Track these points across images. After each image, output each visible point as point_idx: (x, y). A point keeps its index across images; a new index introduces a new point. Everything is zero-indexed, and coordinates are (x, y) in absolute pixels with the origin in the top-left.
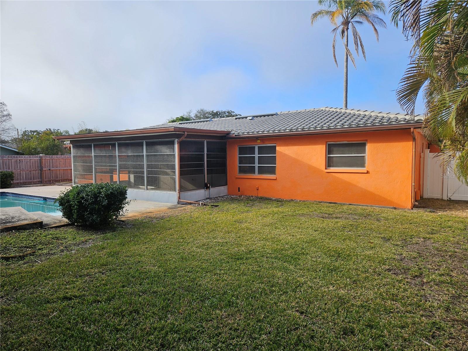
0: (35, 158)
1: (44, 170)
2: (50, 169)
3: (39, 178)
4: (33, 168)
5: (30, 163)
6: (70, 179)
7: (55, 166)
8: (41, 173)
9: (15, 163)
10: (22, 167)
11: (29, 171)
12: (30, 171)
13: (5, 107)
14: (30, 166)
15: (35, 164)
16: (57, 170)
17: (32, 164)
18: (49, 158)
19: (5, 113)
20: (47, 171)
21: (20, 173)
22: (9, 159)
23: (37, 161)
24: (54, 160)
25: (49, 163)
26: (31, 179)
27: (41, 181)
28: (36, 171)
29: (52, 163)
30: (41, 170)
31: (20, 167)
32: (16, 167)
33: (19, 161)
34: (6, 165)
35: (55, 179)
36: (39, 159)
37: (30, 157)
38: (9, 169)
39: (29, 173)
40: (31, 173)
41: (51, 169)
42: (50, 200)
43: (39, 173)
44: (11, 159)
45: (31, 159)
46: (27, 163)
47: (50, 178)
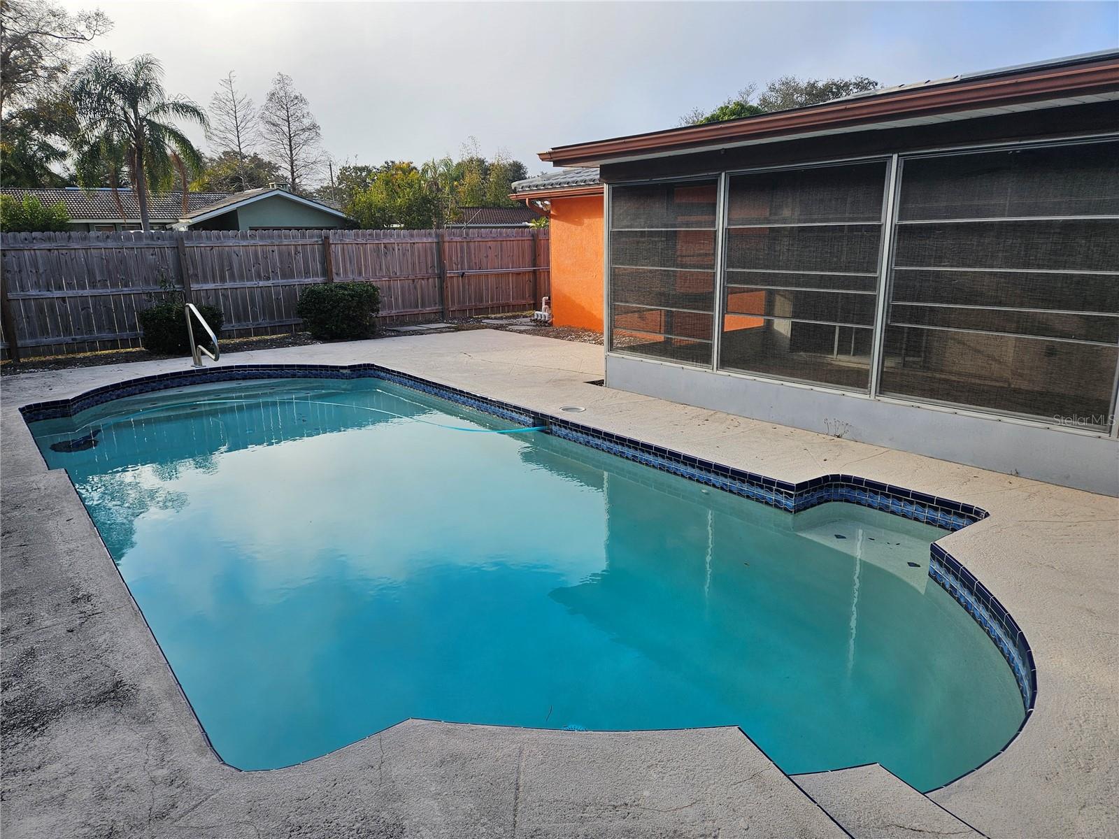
0: (425, 240)
1: (448, 275)
2: (463, 273)
3: (437, 301)
4: (420, 270)
5: (413, 253)
6: (514, 303)
7: (476, 263)
8: (441, 288)
9: (375, 254)
10: (393, 268)
11: (411, 281)
12: (413, 280)
13: (304, 106)
14: (414, 264)
15: (426, 257)
16: (480, 275)
17: (419, 258)
18: (459, 239)
19: (306, 122)
20: (455, 279)
21: (389, 287)
22: (360, 241)
23: (431, 249)
24: (472, 245)
25: (459, 255)
26: (417, 307)
27: (442, 312)
28: (428, 279)
29: (469, 253)
30: (441, 277)
31: (388, 269)
32: (378, 268)
33: (385, 247)
34: (350, 262)
35: (476, 305)
36: (435, 240)
37: (412, 236)
38: (360, 274)
39: (411, 286)
40: (415, 288)
41: (468, 272)
42: (564, 431)
43: (435, 287)
44: (364, 242)
45: (414, 243)
46: (404, 255)
47: (464, 302)
